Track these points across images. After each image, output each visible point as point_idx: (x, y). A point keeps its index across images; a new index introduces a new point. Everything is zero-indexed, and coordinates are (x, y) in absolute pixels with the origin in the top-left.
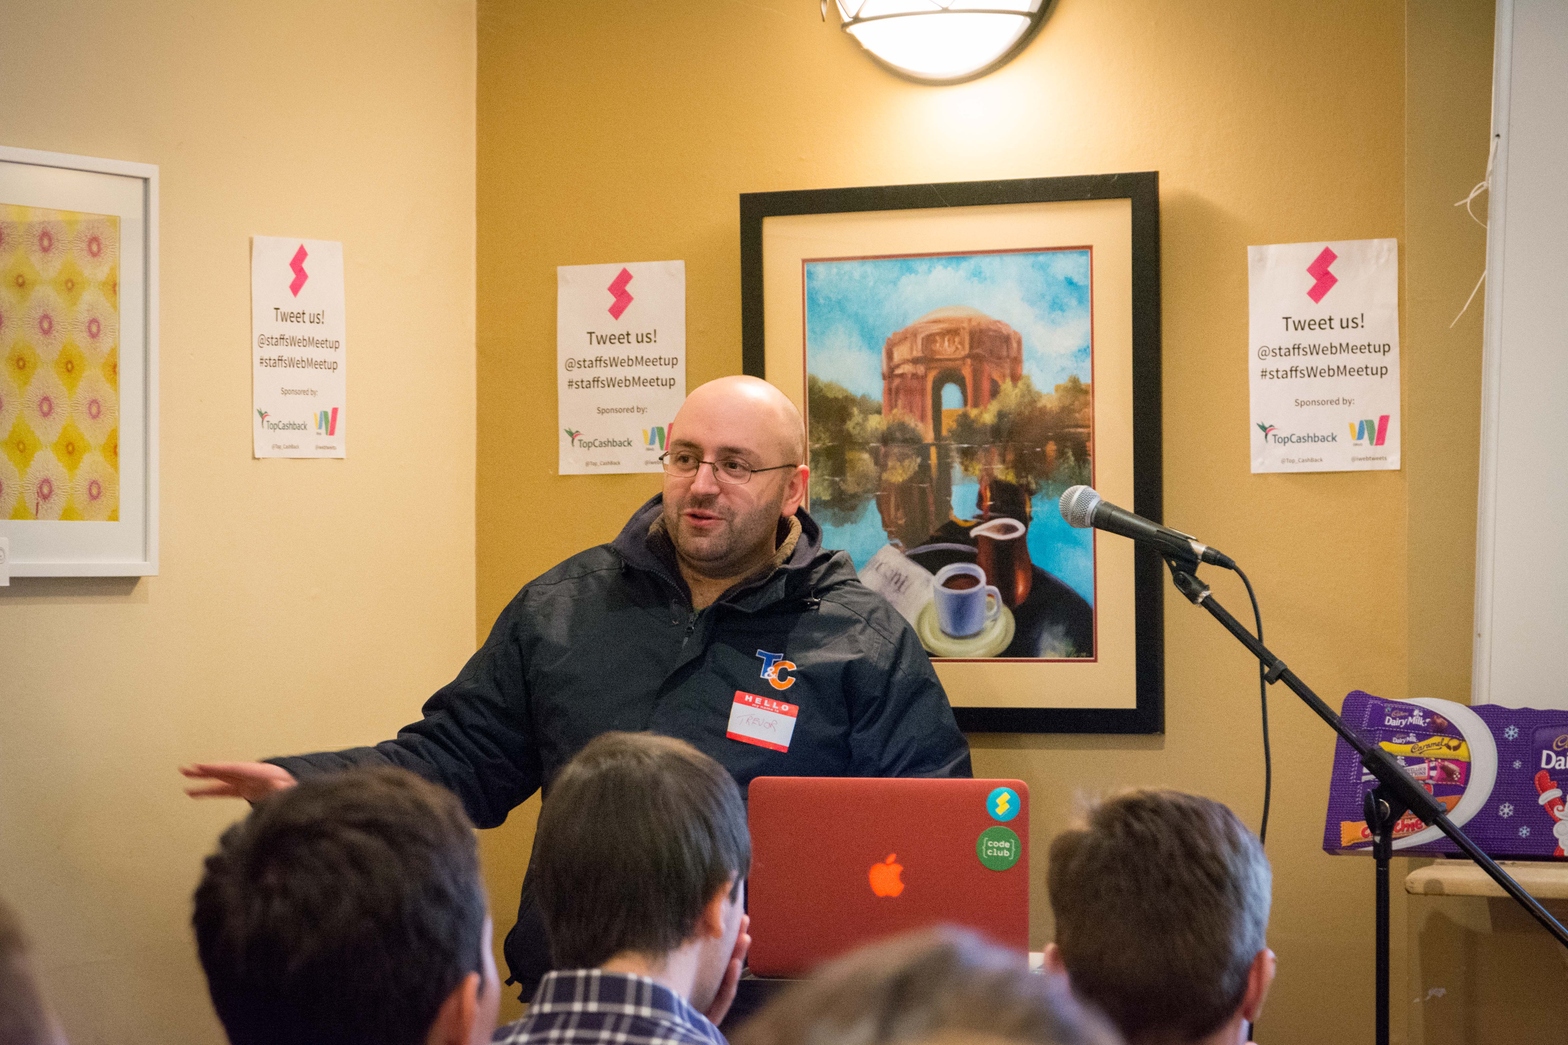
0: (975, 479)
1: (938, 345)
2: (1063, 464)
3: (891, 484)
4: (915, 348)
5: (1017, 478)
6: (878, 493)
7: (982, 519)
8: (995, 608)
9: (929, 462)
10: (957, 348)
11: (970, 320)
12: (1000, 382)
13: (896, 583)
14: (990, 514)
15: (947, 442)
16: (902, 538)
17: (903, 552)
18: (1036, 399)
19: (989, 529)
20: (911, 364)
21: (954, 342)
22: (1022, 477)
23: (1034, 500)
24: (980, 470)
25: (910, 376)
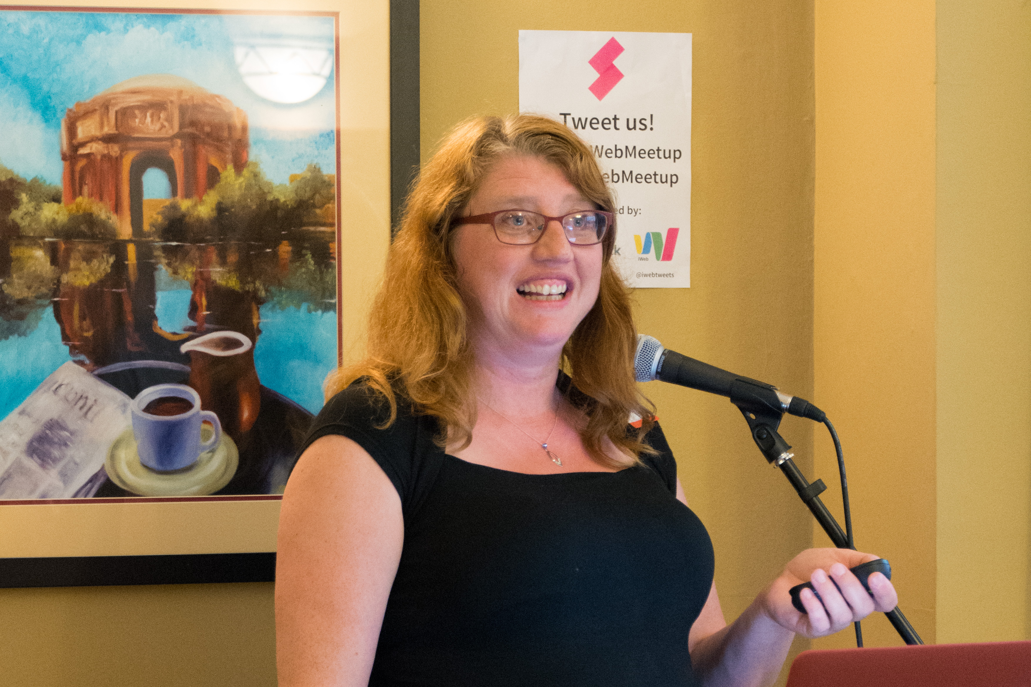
0: (187, 284)
1: (137, 120)
2: (301, 267)
3: (73, 289)
4: (106, 123)
5: (241, 282)
6: (56, 299)
7: (195, 332)
8: (213, 437)
9: (126, 262)
10: (163, 126)
11: (180, 92)
12: (220, 170)
13: (81, 408)
14: (206, 326)
15: (152, 238)
16: (89, 355)
17: (91, 371)
18: (266, 191)
19: (204, 344)
20: (100, 142)
21: (159, 118)
22: (248, 283)
23: (263, 310)
24: (193, 273)
25: (99, 157)
